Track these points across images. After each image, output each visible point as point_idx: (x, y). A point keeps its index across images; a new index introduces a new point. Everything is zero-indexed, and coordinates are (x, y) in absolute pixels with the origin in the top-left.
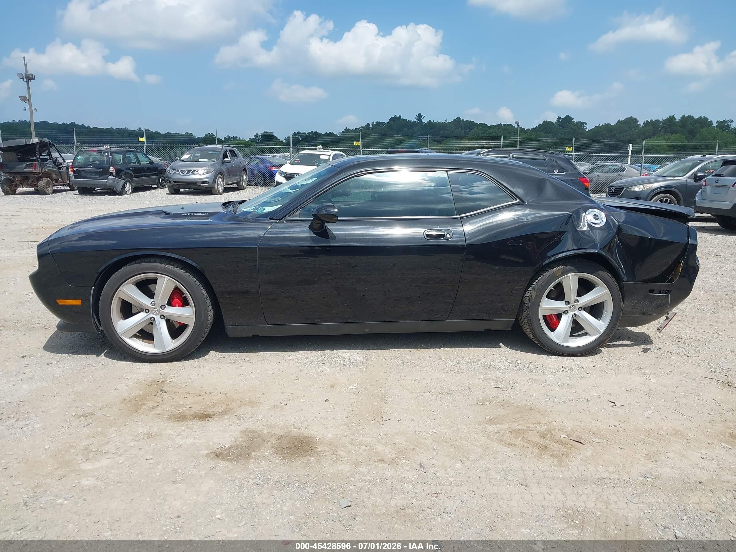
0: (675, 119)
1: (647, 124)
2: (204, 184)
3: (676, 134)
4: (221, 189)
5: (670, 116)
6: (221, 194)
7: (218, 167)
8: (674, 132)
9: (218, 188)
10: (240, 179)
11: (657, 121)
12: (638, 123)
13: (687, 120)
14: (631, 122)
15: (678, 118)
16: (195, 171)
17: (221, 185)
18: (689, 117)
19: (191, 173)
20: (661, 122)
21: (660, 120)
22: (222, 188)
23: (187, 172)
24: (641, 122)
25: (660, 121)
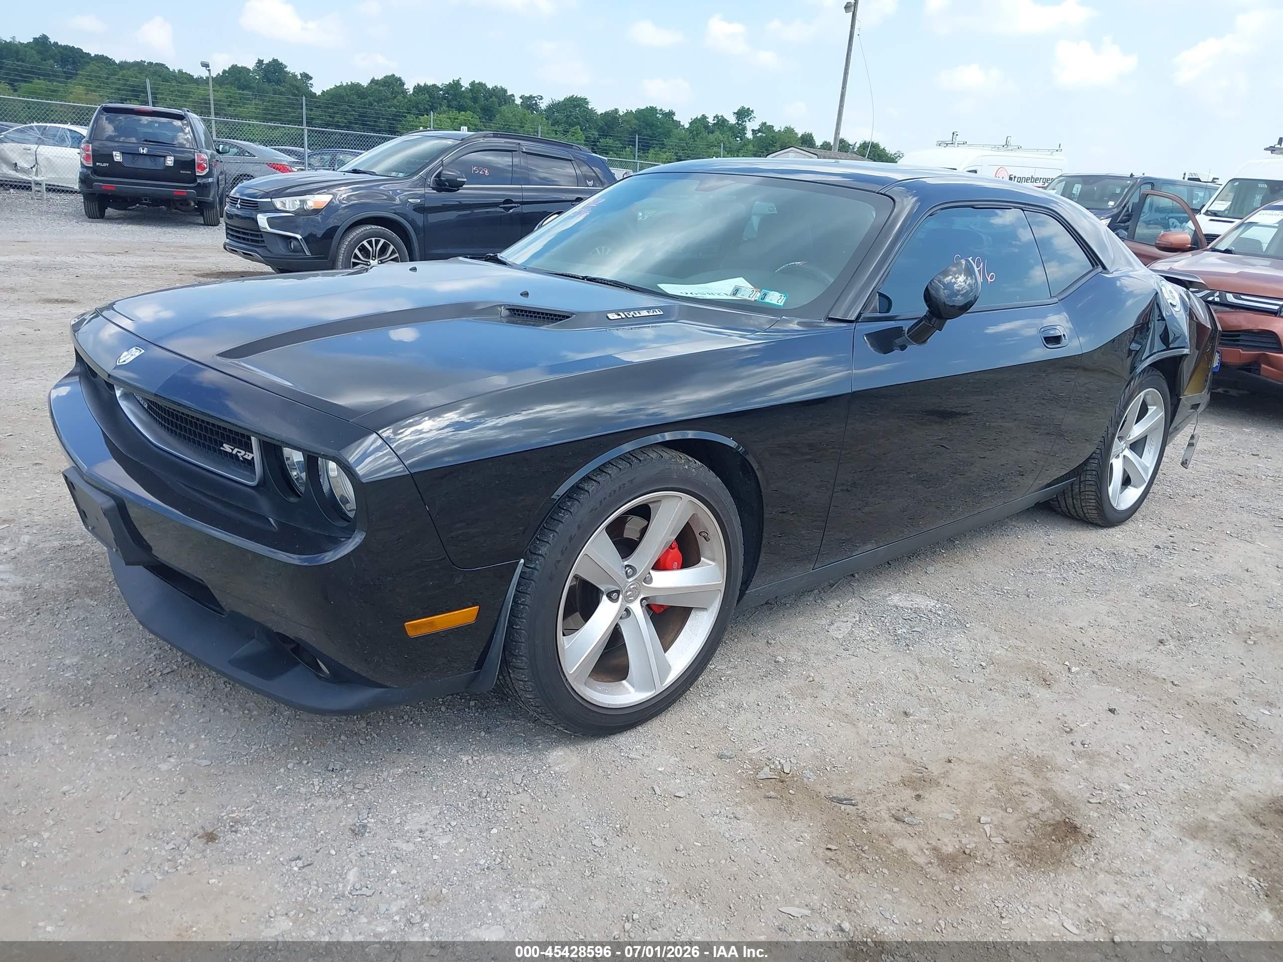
0: (462, 87)
1: (419, 89)
3: (465, 111)
5: (454, 81)
8: (461, 108)
11: (434, 86)
12: (405, 87)
13: (477, 88)
14: (392, 84)
15: (465, 84)
18: (480, 84)
20: (441, 90)
21: (439, 84)
24: (410, 86)
25: (438, 87)
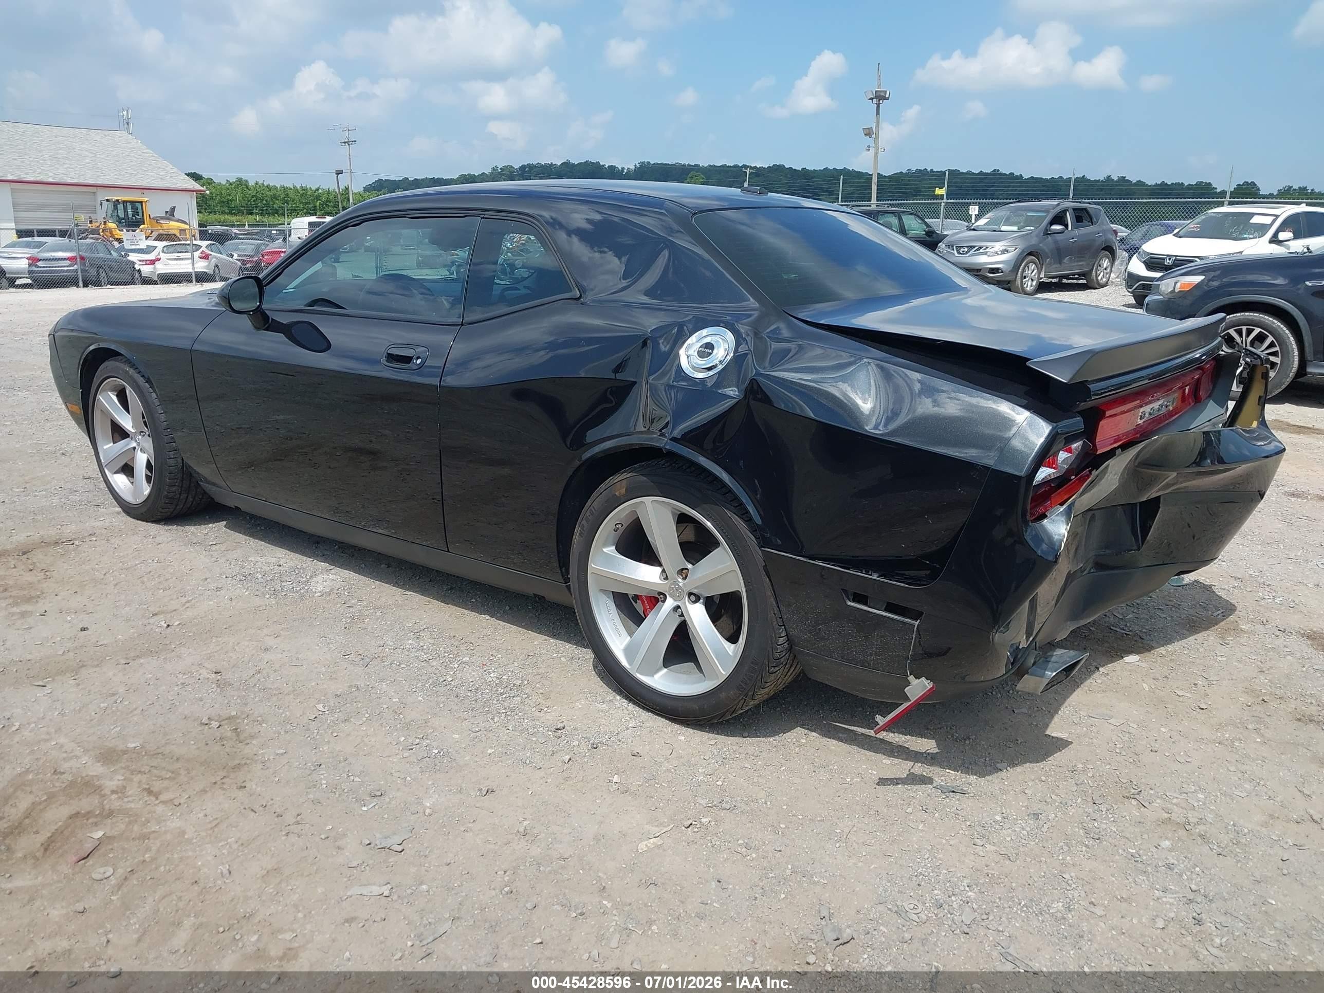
2: (994, 273)
4: (1030, 285)
6: (1026, 293)
7: (1034, 241)
9: (1022, 282)
10: (1091, 268)
16: (981, 248)
17: (1032, 275)
19: (972, 252)
22: (1034, 283)
23: (966, 250)
